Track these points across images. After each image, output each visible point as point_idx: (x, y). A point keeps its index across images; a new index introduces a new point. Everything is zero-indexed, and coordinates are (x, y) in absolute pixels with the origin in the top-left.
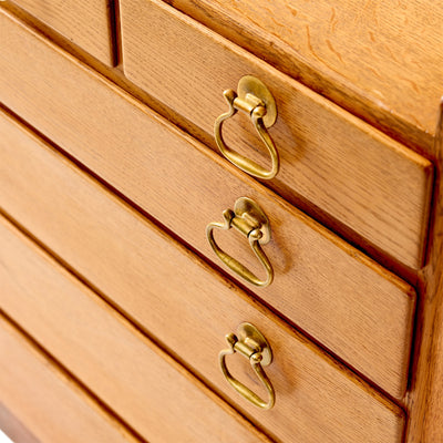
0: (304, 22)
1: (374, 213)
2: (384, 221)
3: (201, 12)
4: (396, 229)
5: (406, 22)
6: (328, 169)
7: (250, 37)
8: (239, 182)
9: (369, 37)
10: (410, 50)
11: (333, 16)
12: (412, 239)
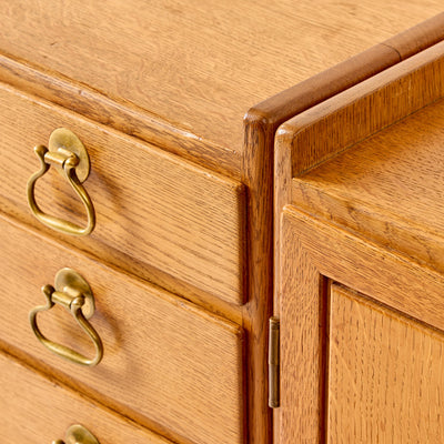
0: (113, 72)
1: (192, 252)
2: (203, 258)
3: (7, 72)
4: (216, 264)
5: (216, 67)
6: (144, 214)
7: (59, 88)
8: (58, 252)
9: (178, 81)
10: (219, 89)
11: (143, 66)
12: (232, 271)
